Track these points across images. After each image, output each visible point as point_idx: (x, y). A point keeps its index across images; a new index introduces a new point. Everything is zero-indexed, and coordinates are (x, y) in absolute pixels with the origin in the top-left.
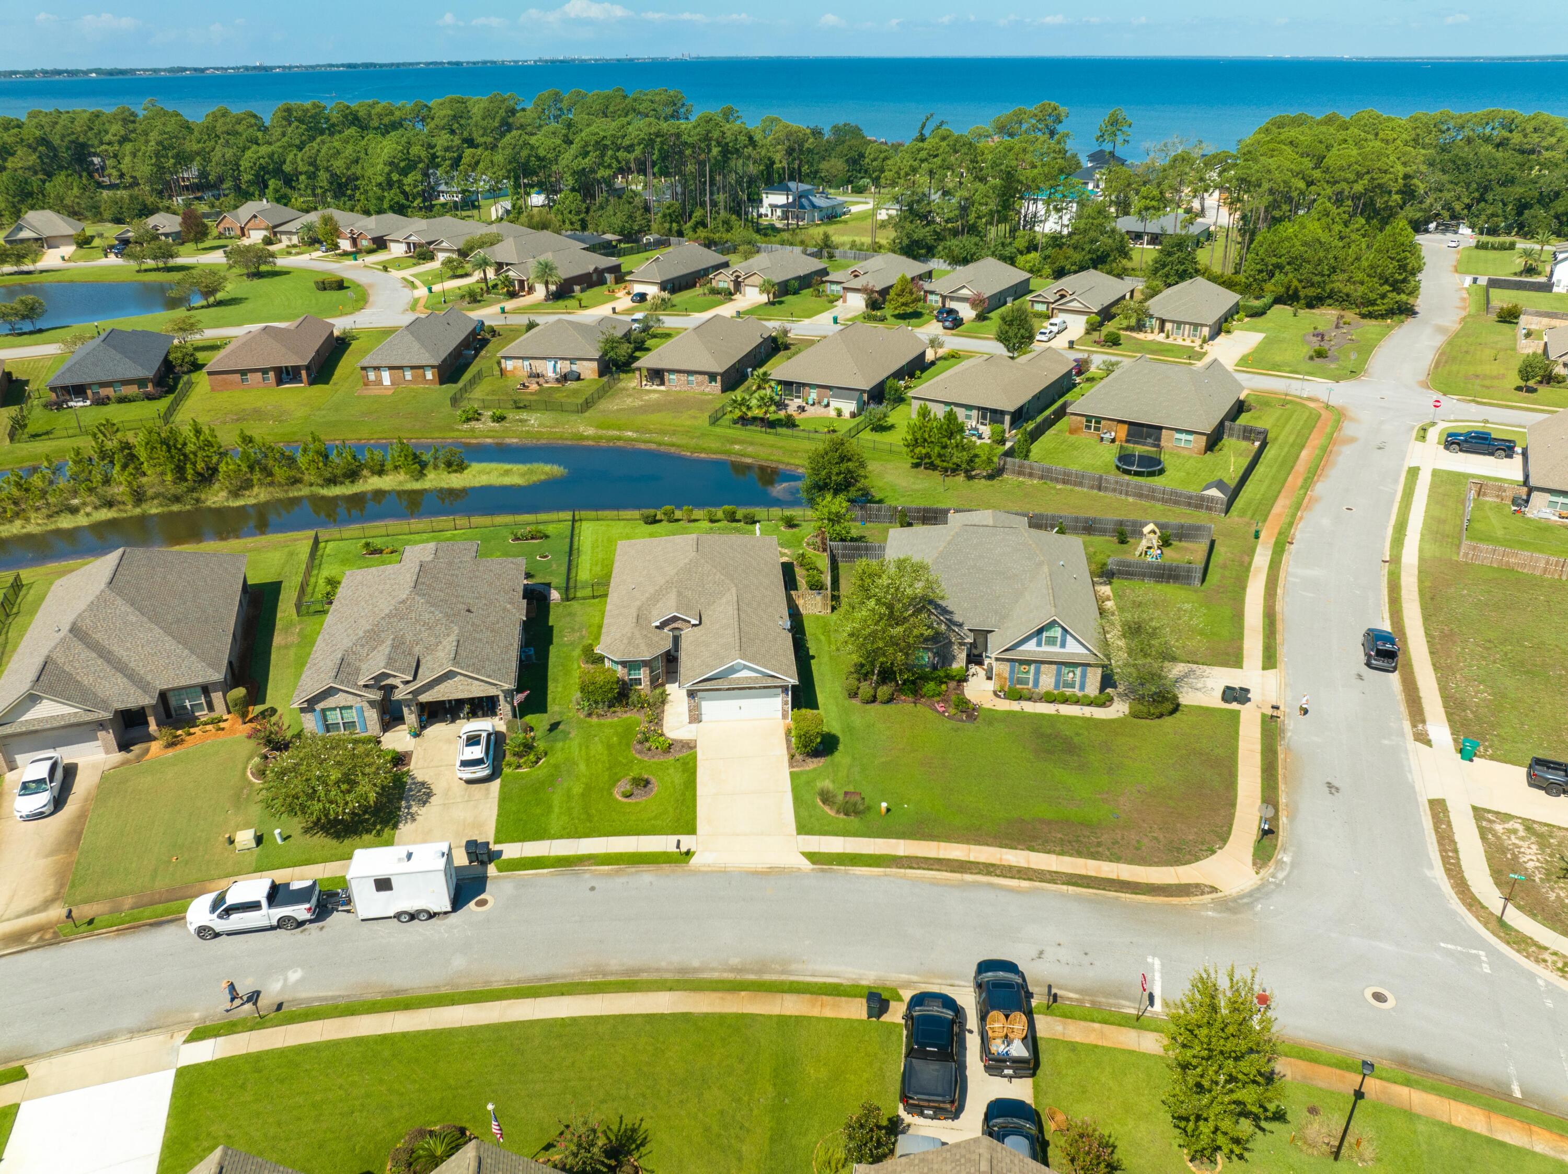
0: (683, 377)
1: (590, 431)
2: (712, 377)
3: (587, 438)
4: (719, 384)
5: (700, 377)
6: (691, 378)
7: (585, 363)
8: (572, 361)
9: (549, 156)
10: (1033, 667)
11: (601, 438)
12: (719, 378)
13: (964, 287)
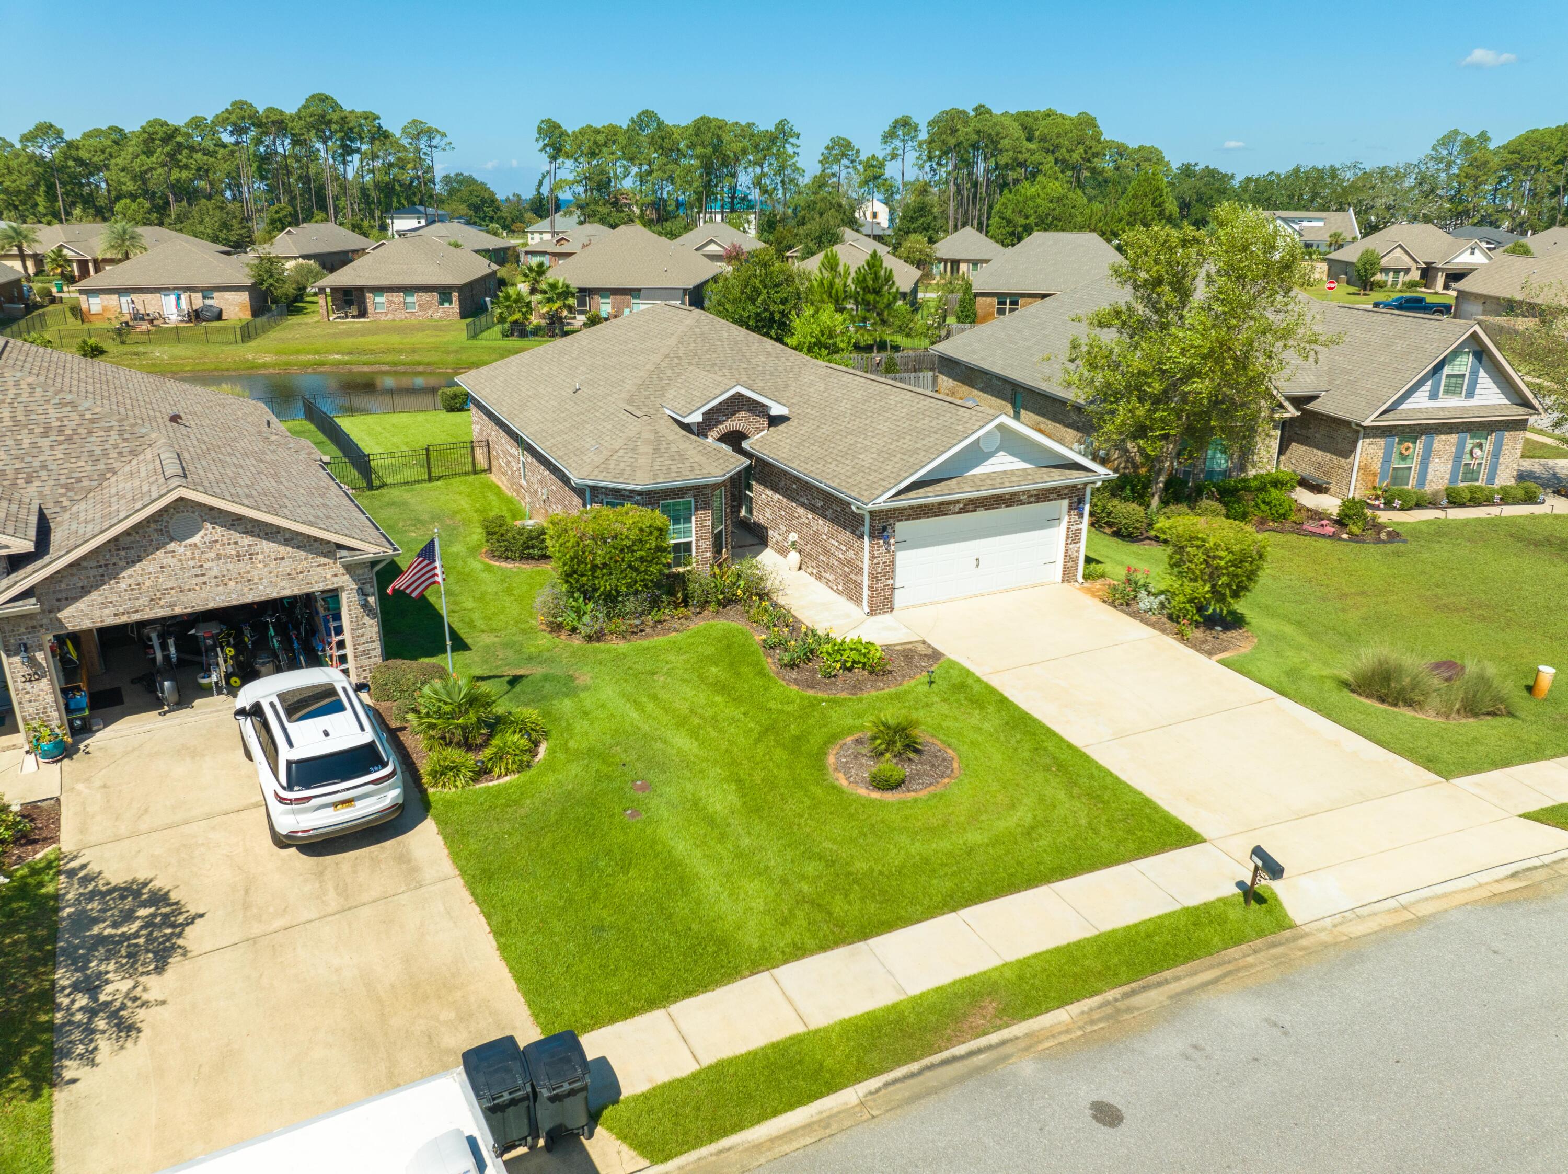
0: (397, 298)
1: (268, 358)
2: (444, 293)
3: (264, 366)
4: (456, 304)
5: (425, 297)
6: (409, 299)
7: (228, 295)
8: (207, 292)
9: (95, 159)
10: (1420, 444)
11: (289, 364)
12: (455, 296)
13: (711, 241)
